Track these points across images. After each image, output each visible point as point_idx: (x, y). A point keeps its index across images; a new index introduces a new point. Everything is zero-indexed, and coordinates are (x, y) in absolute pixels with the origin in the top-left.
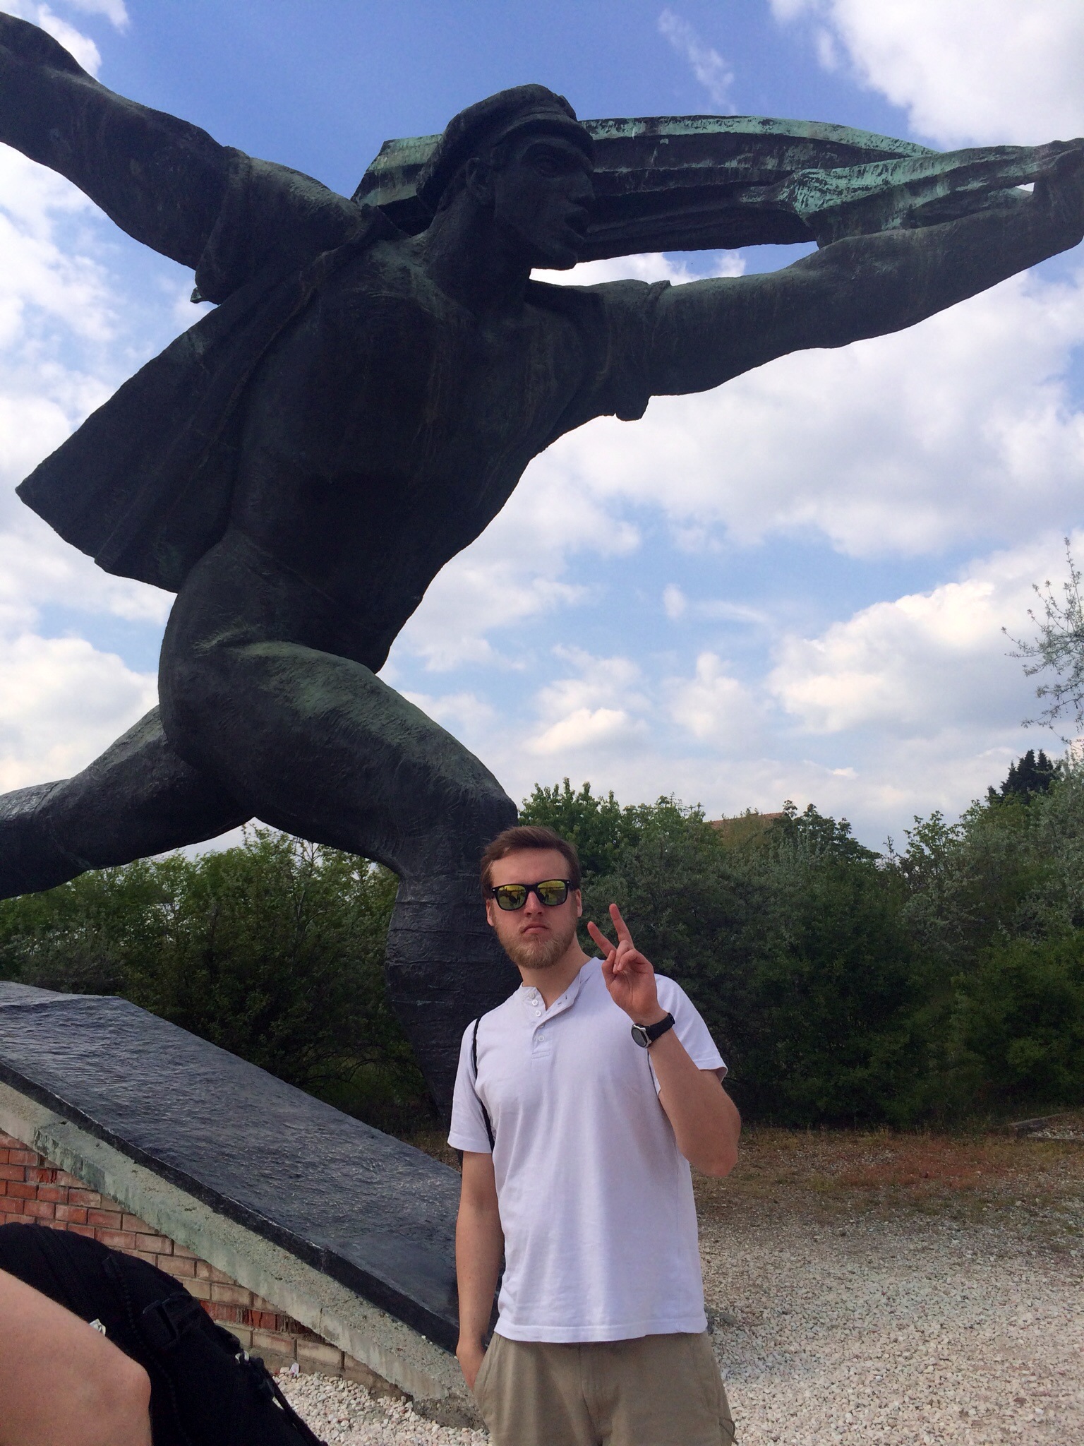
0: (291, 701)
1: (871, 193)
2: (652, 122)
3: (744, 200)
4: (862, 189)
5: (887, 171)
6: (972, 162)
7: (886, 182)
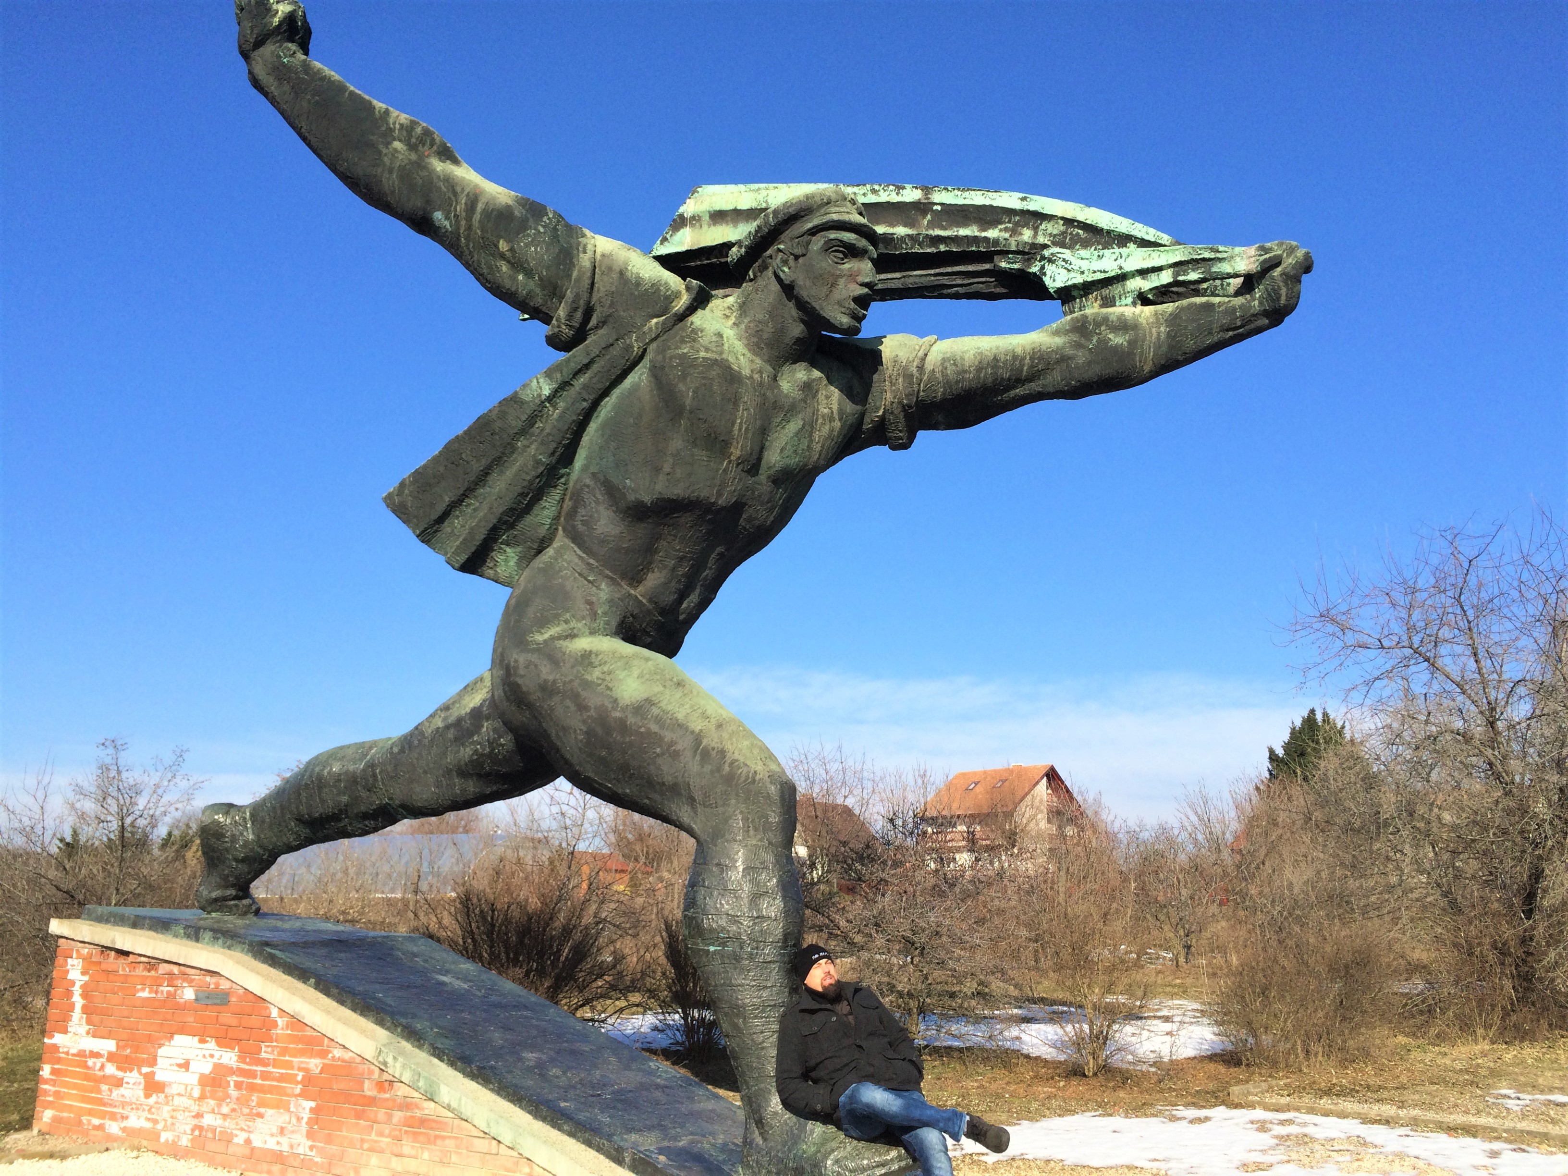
0: (611, 690)
3: (1003, 264)
4: (1100, 271)
6: (1191, 257)
7: (1119, 267)
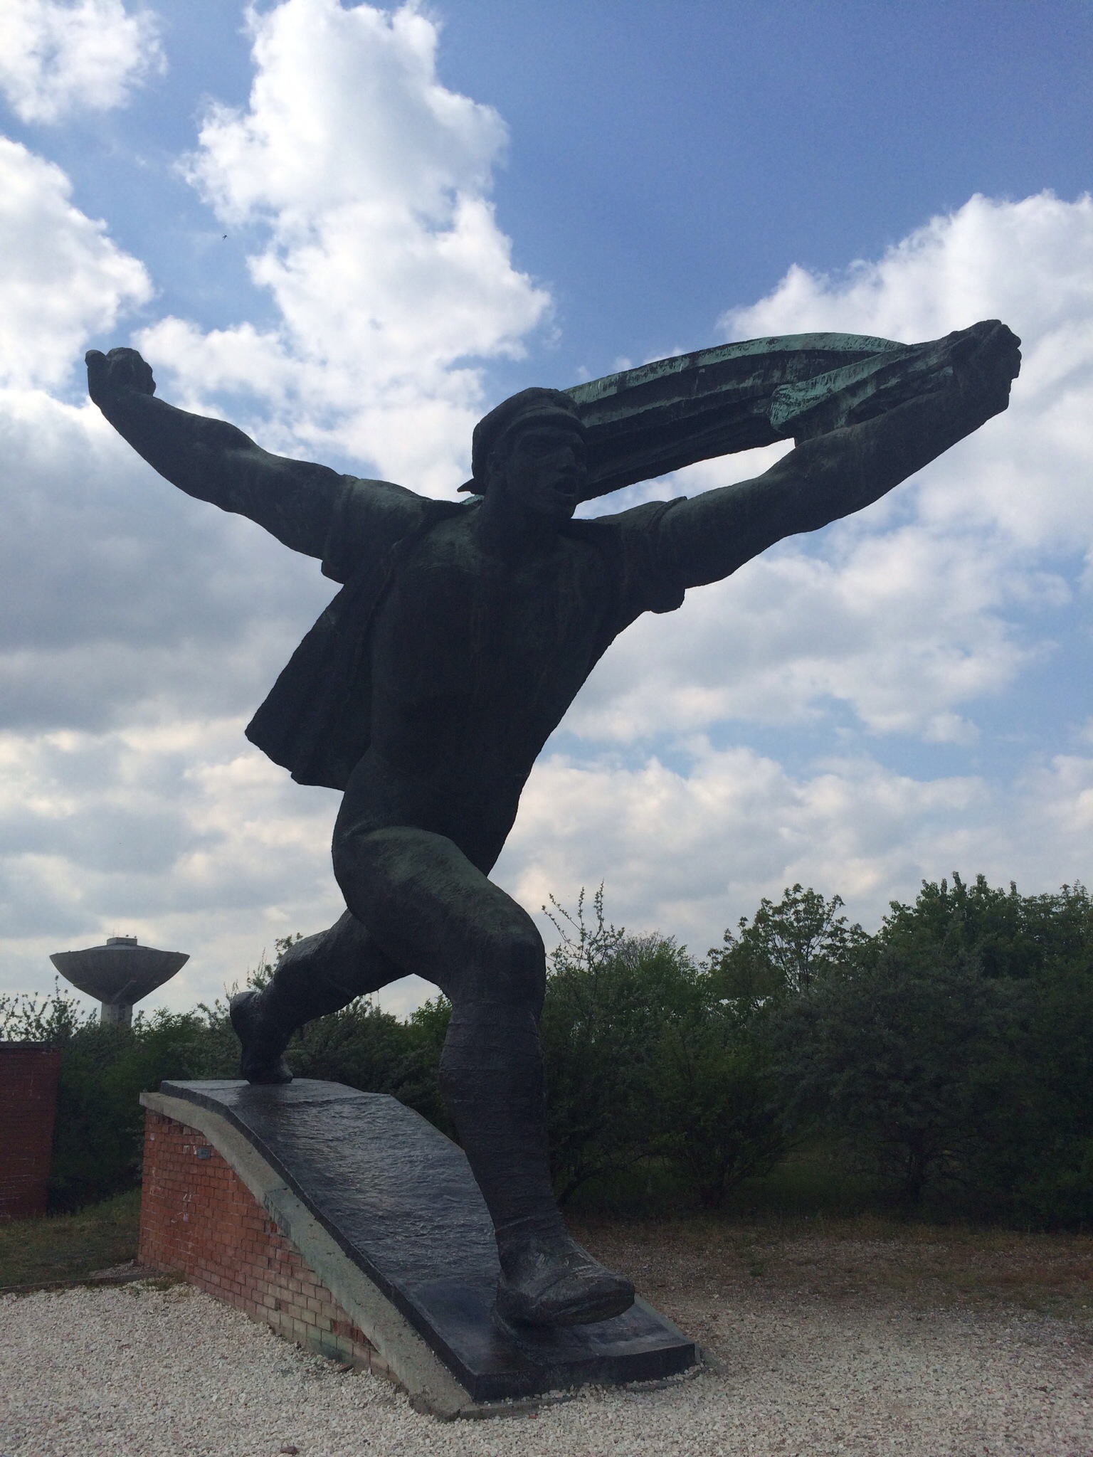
1: (819, 401)
2: (693, 356)
3: (755, 411)
4: (813, 399)
5: (831, 380)
6: (888, 363)
7: (829, 390)
